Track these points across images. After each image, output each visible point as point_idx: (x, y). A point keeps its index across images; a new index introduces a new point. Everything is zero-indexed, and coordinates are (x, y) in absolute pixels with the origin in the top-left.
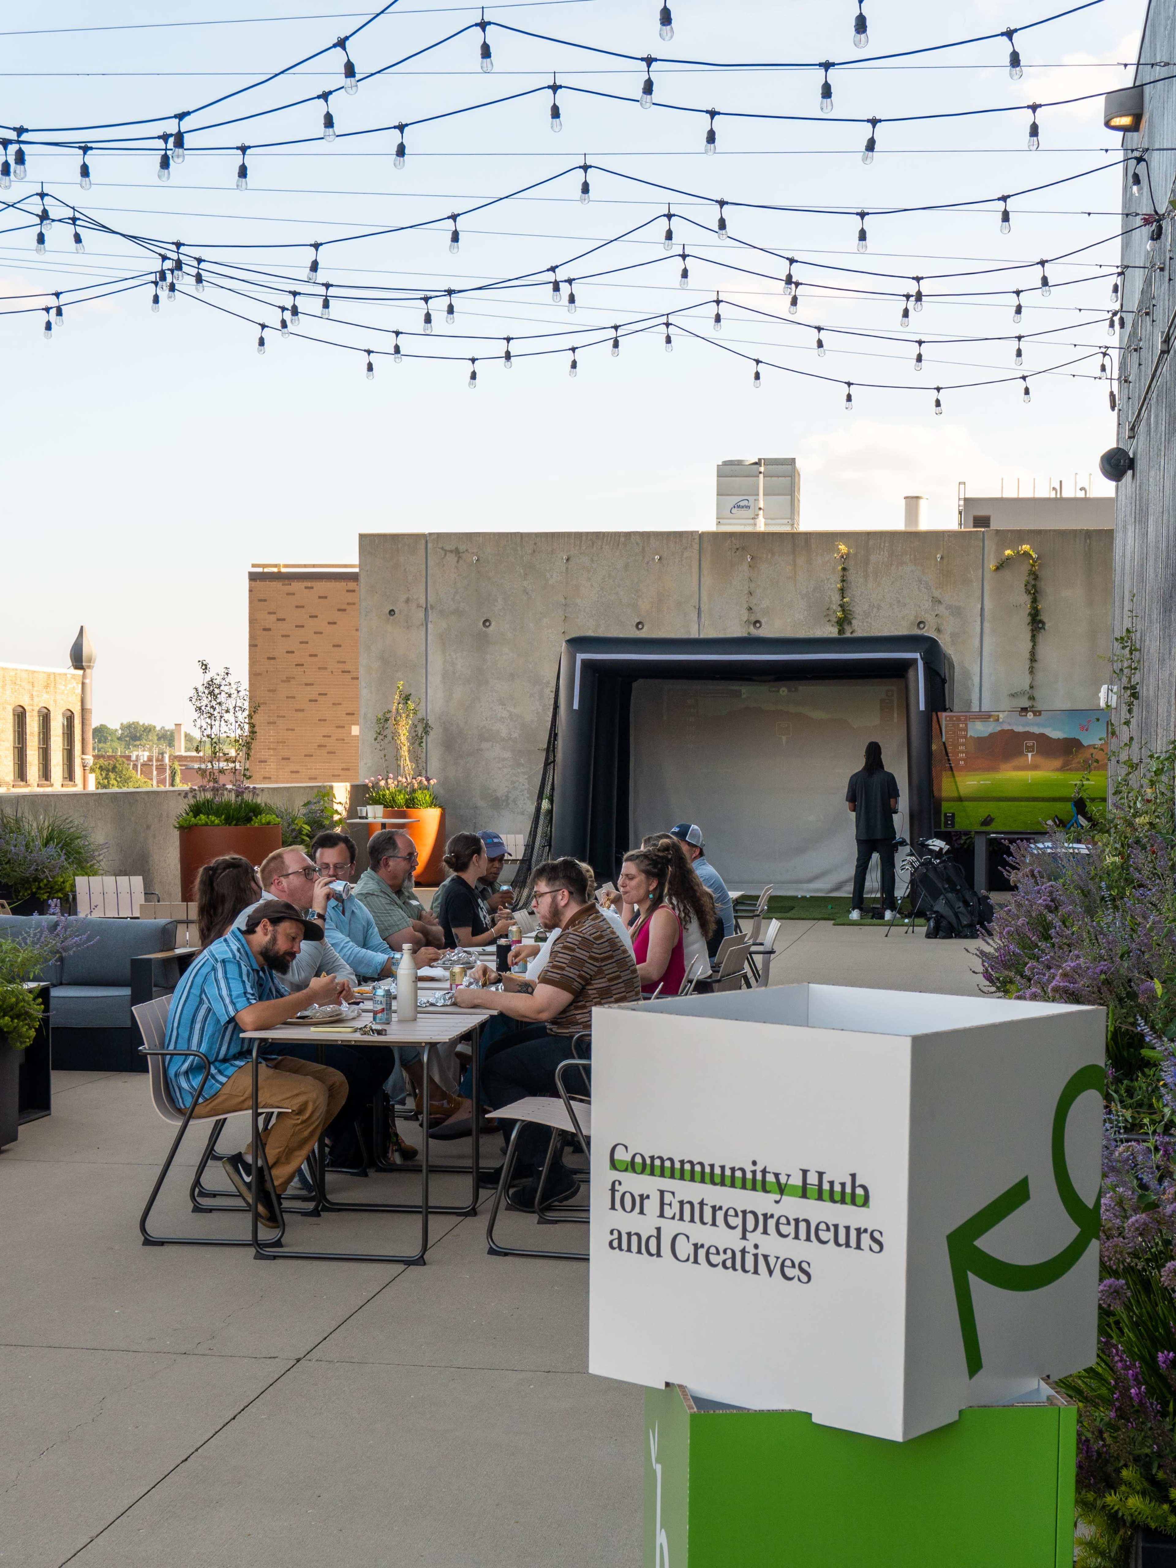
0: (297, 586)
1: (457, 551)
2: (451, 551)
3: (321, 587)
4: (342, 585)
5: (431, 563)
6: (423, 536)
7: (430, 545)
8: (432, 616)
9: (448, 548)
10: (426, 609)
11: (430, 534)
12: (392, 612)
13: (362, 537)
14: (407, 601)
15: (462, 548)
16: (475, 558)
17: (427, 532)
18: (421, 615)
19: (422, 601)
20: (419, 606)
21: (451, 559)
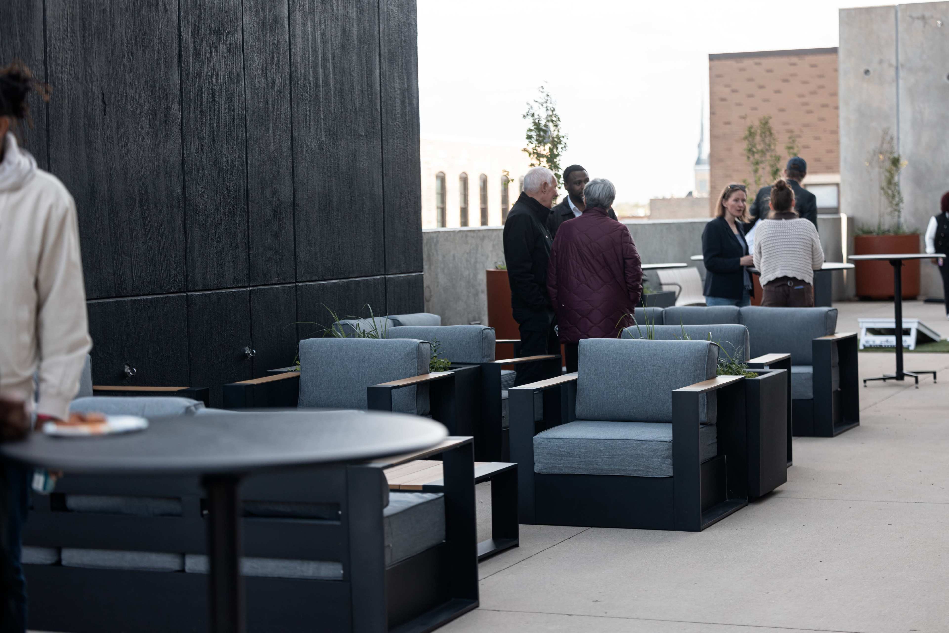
0: (747, 63)
1: (923, 18)
2: (918, 18)
3: (767, 62)
4: (784, 60)
5: (900, 29)
6: (894, 7)
7: (899, 14)
8: (902, 73)
9: (915, 15)
10: (897, 68)
11: (900, 5)
12: (867, 72)
13: (841, 11)
14: (881, 62)
15: (927, 14)
16: (939, 22)
17: (896, 4)
18: (892, 72)
19: (894, 62)
20: (890, 65)
21: (919, 24)
